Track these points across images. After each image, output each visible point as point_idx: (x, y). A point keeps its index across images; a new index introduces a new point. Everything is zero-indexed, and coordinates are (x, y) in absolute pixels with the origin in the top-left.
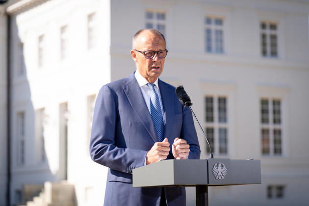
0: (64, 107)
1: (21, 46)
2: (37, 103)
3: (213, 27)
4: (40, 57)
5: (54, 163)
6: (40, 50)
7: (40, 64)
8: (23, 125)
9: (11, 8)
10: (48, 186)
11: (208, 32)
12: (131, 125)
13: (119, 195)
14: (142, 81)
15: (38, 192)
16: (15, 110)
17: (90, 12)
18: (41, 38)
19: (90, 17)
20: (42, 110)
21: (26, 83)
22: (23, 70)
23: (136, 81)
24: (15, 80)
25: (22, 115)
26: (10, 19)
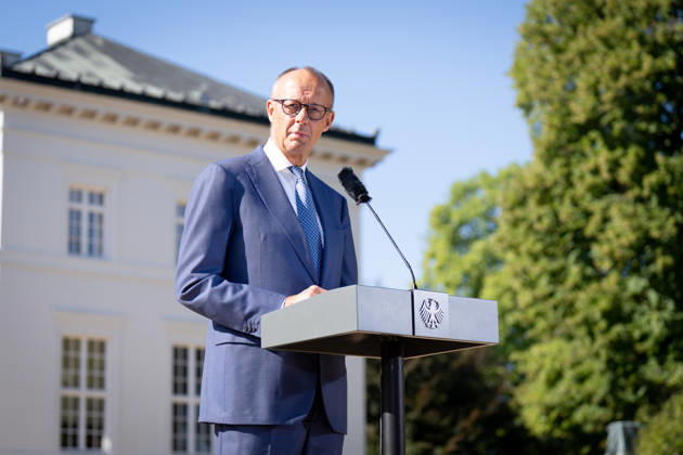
11: (179, 228)
12: (265, 239)
13: (238, 368)
14: (280, 163)
23: (268, 161)
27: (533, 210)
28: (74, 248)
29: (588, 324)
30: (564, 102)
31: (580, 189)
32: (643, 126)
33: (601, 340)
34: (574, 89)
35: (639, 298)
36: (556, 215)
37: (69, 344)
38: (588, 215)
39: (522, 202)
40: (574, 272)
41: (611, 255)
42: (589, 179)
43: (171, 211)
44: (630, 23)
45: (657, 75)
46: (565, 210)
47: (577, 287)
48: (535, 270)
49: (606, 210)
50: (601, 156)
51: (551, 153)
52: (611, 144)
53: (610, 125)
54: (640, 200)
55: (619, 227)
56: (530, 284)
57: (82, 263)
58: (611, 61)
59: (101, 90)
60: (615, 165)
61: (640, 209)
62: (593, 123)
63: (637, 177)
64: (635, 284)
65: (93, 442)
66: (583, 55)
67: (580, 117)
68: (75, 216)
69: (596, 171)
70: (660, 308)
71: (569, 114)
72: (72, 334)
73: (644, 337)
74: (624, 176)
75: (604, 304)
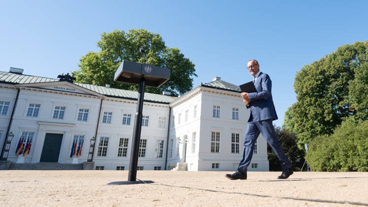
0: (186, 137)
1: (174, 117)
2: (177, 136)
3: (235, 111)
4: (179, 121)
5: (181, 156)
6: (180, 118)
7: (179, 123)
8: (172, 144)
9: (171, 105)
10: (178, 163)
11: (234, 113)
15: (175, 167)
16: (170, 139)
17: (195, 105)
18: (180, 115)
19: (195, 107)
20: (179, 138)
21: (174, 129)
22: (173, 126)
24: (171, 129)
25: (172, 140)
26: (170, 108)
27: (297, 109)
28: (214, 116)
29: (307, 129)
30: (301, 90)
31: (305, 105)
32: (315, 94)
33: (309, 132)
34: (303, 87)
35: (317, 124)
36: (301, 109)
37: (213, 133)
38: (306, 110)
39: (296, 108)
40: (305, 120)
41: (311, 117)
42: (306, 103)
43: (232, 109)
44: (312, 76)
45: (317, 85)
46: (303, 109)
47: (305, 122)
48: (298, 120)
49: (310, 108)
50: (308, 99)
51: (300, 99)
52: (310, 97)
53: (310, 94)
54: (315, 106)
55: (312, 111)
56: (297, 123)
57: (216, 119)
58: (309, 83)
59: (219, 88)
60: (311, 101)
61: (315, 108)
62: (307, 93)
63: (315, 103)
64: (315, 122)
65: (217, 151)
66: (305, 82)
67: (304, 93)
68: (214, 110)
69: (307, 102)
70: (320, 125)
71: (303, 92)
72: (214, 131)
73: (317, 131)
74: (312, 102)
75: (310, 125)
